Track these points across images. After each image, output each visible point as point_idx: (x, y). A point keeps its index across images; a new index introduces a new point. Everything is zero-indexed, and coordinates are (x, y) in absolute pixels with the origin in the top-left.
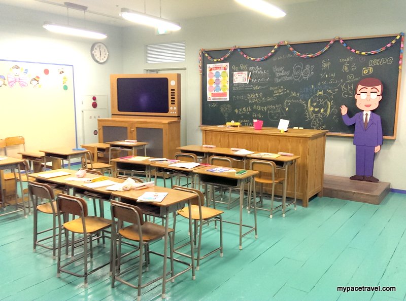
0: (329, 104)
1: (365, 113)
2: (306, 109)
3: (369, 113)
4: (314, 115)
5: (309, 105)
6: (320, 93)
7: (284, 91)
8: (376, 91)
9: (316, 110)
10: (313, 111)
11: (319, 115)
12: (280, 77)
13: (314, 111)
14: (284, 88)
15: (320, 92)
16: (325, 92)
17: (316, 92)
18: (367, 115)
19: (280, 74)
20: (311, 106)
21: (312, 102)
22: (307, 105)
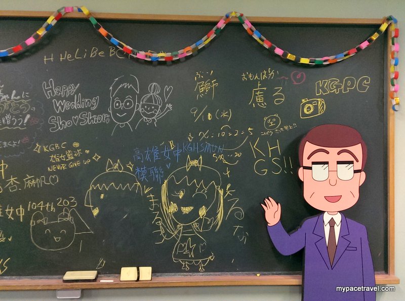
0: (221, 192)
1: (327, 218)
2: (157, 209)
3: (338, 218)
4: (180, 226)
5: (164, 198)
6: (195, 163)
7: (84, 157)
8: (351, 158)
9: (186, 210)
10: (175, 214)
11: (195, 225)
12: (67, 115)
13: (178, 215)
14: (83, 147)
15: (192, 159)
16: (208, 160)
17: (184, 161)
18: (332, 223)
19: (67, 105)
20: (171, 199)
21: (172, 189)
22: (158, 196)
